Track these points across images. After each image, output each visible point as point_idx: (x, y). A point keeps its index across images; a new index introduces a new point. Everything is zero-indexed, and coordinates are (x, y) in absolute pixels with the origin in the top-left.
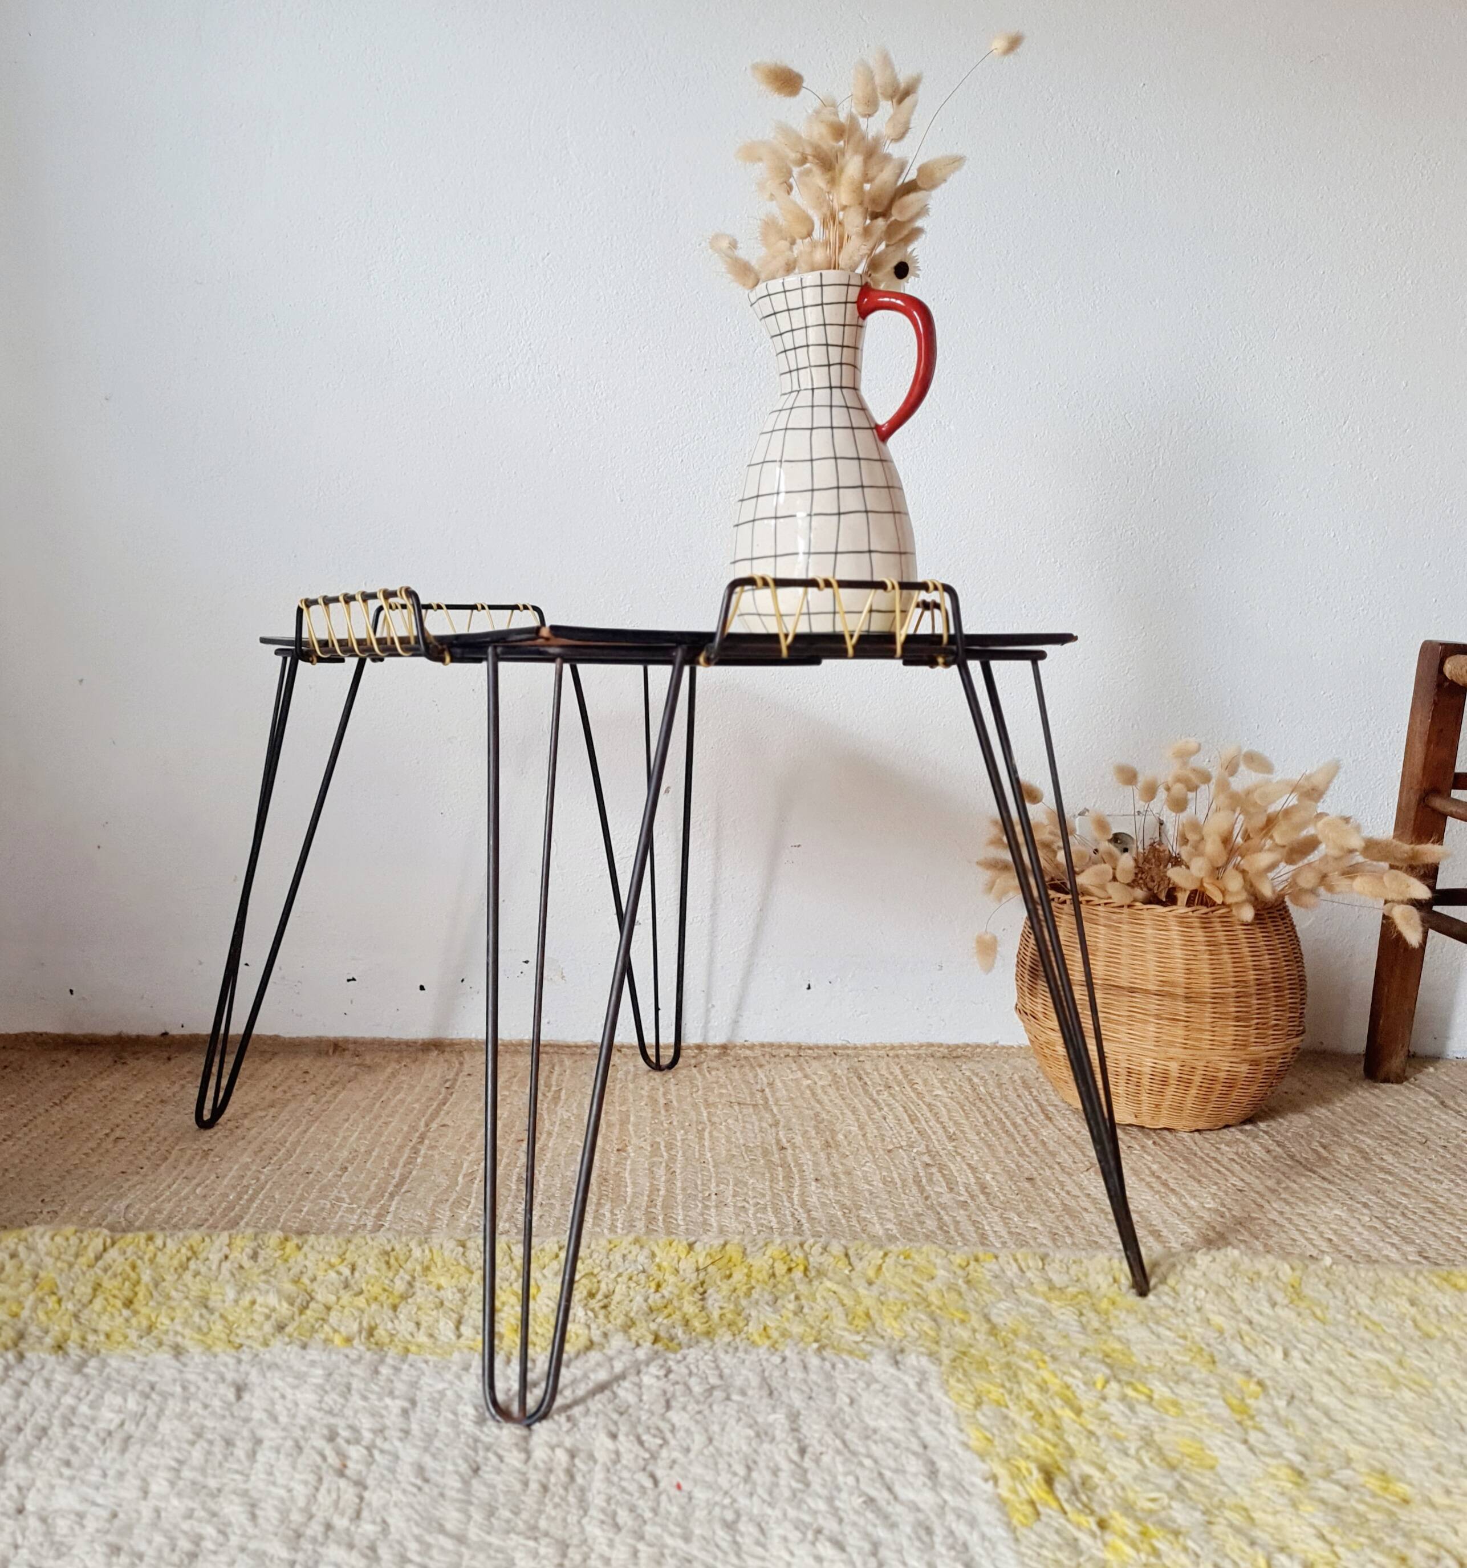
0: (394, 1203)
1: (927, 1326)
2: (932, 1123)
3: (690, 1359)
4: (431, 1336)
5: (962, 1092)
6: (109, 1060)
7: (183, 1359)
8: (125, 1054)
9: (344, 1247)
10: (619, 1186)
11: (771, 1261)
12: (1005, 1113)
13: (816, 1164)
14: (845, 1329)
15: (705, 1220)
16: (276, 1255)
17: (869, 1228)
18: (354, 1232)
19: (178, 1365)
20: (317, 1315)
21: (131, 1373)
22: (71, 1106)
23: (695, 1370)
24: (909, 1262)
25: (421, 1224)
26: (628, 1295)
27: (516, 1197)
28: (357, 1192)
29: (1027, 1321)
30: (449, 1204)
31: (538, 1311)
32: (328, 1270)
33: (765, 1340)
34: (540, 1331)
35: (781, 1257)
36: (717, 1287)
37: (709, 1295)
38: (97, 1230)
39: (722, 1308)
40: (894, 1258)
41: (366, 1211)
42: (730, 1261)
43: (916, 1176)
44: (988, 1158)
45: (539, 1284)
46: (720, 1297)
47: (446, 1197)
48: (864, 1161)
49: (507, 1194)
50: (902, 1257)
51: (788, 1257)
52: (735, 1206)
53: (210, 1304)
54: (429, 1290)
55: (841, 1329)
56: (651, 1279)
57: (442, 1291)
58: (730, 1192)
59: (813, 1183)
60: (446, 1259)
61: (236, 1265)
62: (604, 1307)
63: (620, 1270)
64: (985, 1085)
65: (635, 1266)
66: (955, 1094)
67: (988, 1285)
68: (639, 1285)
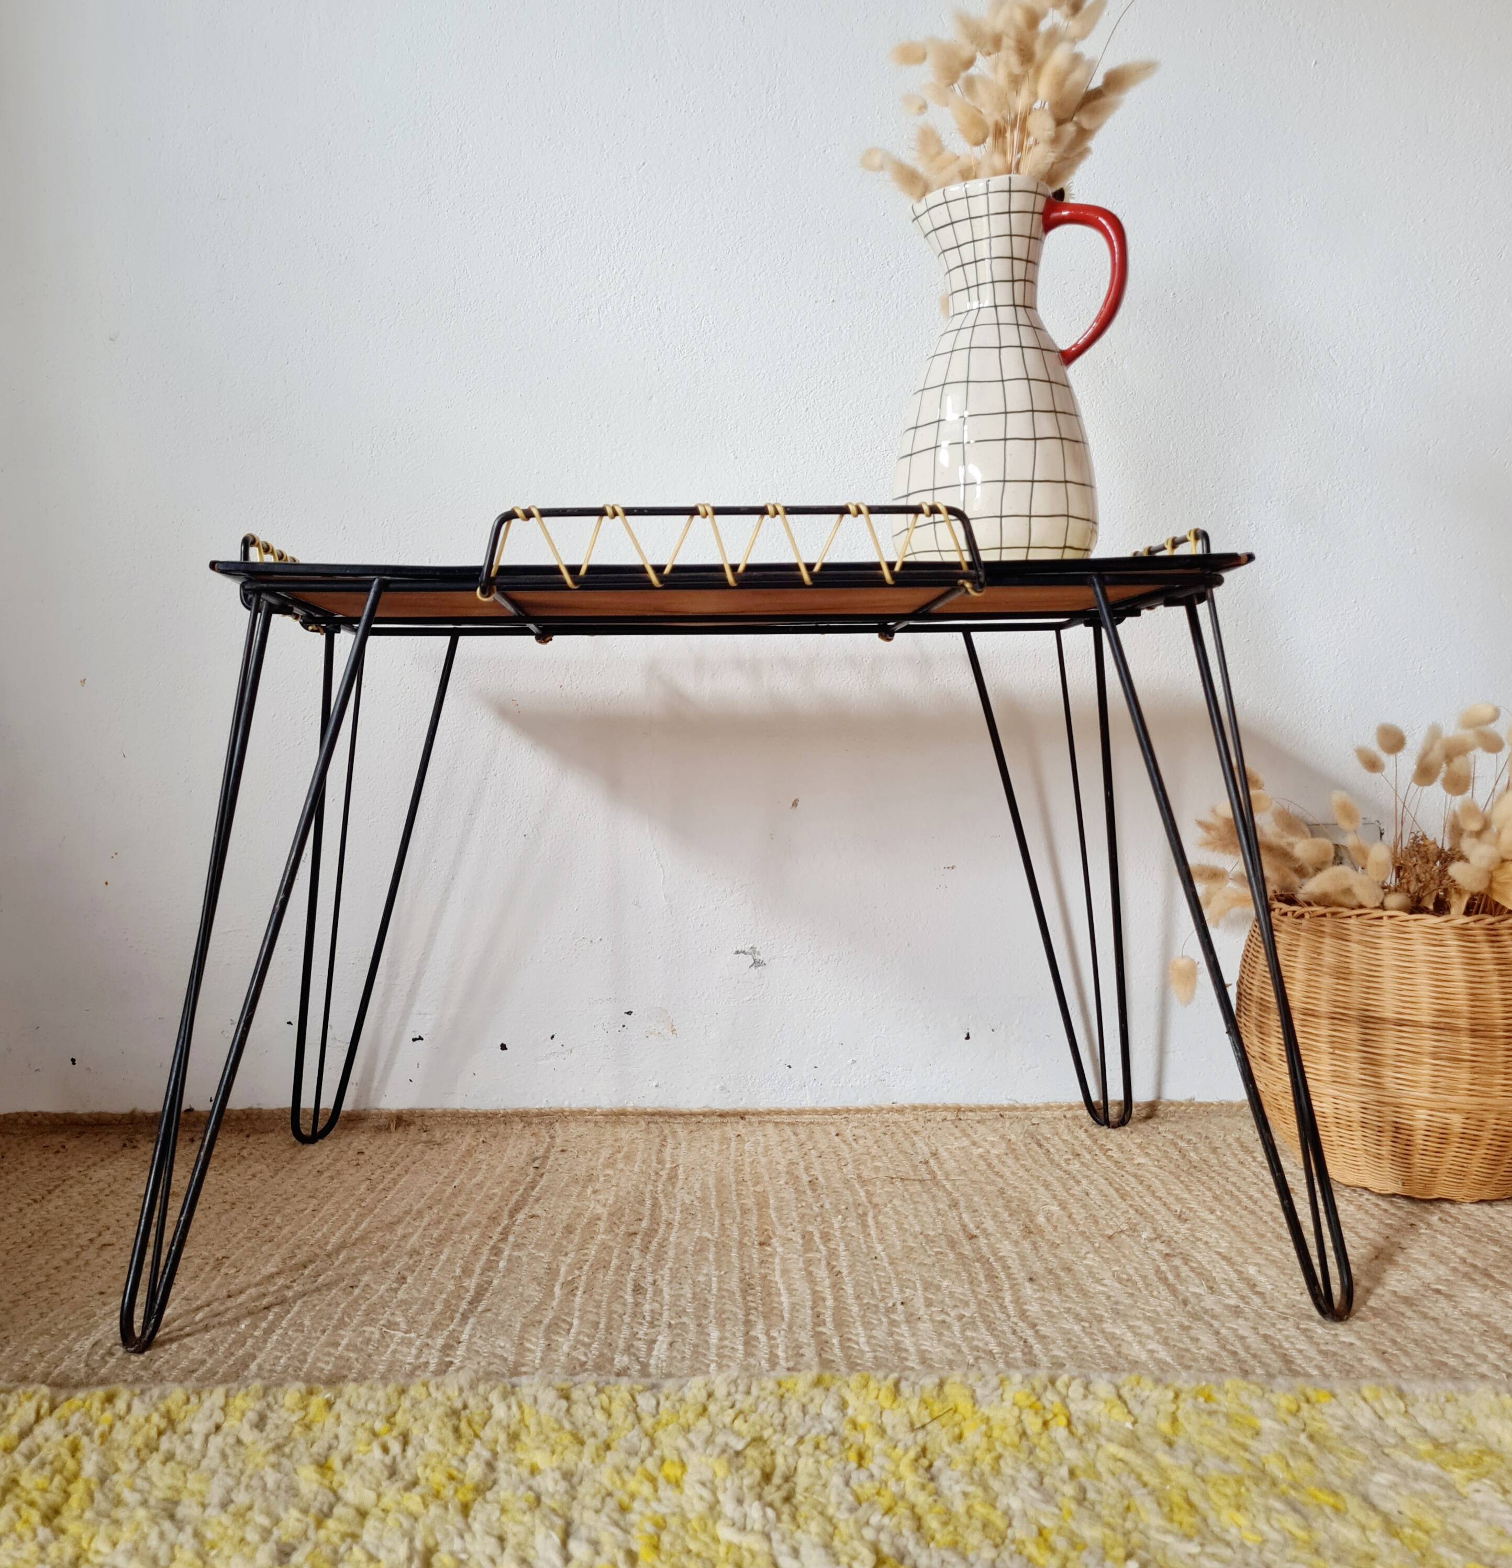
0: (468, 1328)
1: (1291, 1522)
2: (1148, 1199)
4: (523, 1561)
5: (1171, 1160)
6: (118, 1144)
8: (139, 1137)
9: (394, 1402)
10: (769, 1295)
11: (1016, 1412)
12: (1234, 1184)
13: (1022, 1258)
14: (1167, 1532)
15: (897, 1343)
16: (294, 1418)
17: (1125, 1350)
18: (411, 1374)
20: (344, 1528)
22: (56, 1201)
24: (1214, 1406)
25: (505, 1360)
26: (819, 1476)
27: (634, 1315)
28: (417, 1314)
29: (1431, 1505)
30: (543, 1327)
31: (687, 1507)
32: (369, 1444)
33: (1049, 1554)
34: (694, 1546)
35: (1029, 1403)
36: (948, 1456)
37: (940, 1470)
38: (31, 1389)
39: (965, 1495)
40: (1190, 1401)
41: (430, 1341)
42: (955, 1412)
43: (1158, 1271)
44: (1240, 1245)
45: (685, 1458)
46: (956, 1475)
47: (538, 1318)
48: (1083, 1252)
49: (621, 1311)
50: (1201, 1400)
51: (1038, 1404)
52: (932, 1321)
53: (181, 1512)
54: (519, 1475)
55: (1160, 1530)
56: (847, 1445)
57: (538, 1478)
58: (922, 1300)
59: (1027, 1284)
60: (544, 1420)
61: (231, 1440)
62: (788, 1499)
63: (801, 1432)
64: (1196, 1150)
65: (821, 1423)
66: (1165, 1162)
67: (1345, 1444)
68: (832, 1456)
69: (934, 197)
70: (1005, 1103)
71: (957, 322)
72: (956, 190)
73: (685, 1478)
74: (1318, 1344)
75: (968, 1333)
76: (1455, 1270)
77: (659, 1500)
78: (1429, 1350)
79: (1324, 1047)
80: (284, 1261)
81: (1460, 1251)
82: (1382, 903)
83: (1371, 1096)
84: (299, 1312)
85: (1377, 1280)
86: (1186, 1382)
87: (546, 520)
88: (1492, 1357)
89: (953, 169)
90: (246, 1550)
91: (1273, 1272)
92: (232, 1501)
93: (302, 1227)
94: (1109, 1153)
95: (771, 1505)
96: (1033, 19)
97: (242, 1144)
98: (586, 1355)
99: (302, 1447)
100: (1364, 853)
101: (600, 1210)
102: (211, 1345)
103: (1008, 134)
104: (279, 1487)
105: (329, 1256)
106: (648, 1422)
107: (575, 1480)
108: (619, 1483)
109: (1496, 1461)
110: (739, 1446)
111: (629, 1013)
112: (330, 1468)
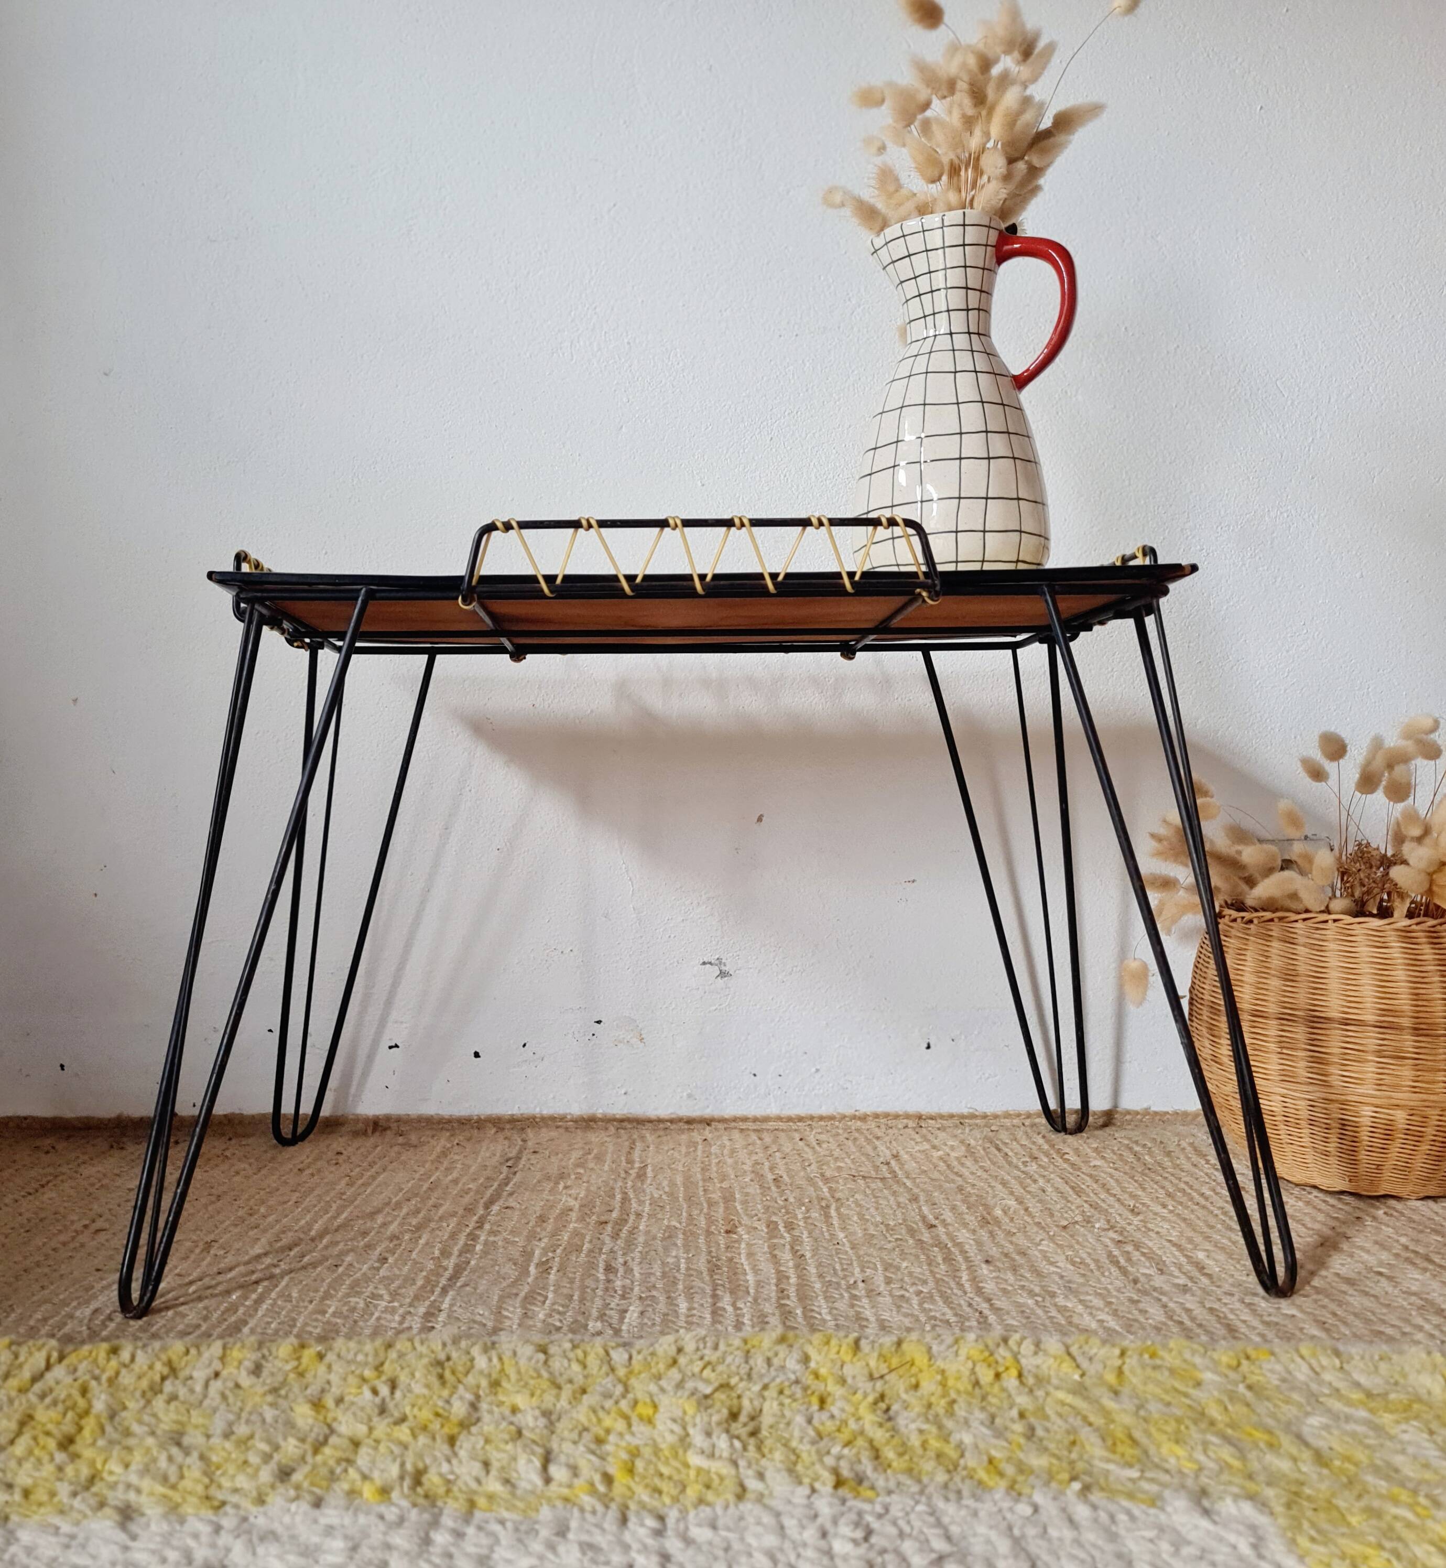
0: (448, 1300)
1: (1226, 1453)
2: (1103, 1196)
3: (895, 1511)
4: (507, 1481)
5: (1126, 1162)
6: (105, 1145)
7: (133, 1527)
8: (125, 1139)
9: (382, 1354)
10: (736, 1274)
11: (970, 1365)
12: (1186, 1183)
13: (979, 1244)
14: (1108, 1461)
15: (858, 1313)
16: (288, 1367)
17: (1076, 1320)
18: (396, 1336)
19: (122, 1537)
20: (339, 1454)
21: (50, 1553)
22: (49, 1194)
23: (907, 1529)
24: (1158, 1362)
25: (485, 1325)
26: (783, 1416)
27: (607, 1289)
28: (399, 1288)
29: (1361, 1443)
30: (519, 1299)
31: (659, 1440)
32: (360, 1387)
33: (997, 1478)
34: (665, 1471)
35: (982, 1357)
36: (905, 1401)
37: (897, 1413)
38: (40, 1342)
39: (921, 1431)
40: (1135, 1357)
41: (412, 1310)
42: (913, 1364)
43: (1110, 1255)
44: (1191, 1234)
45: (656, 1400)
46: (913, 1415)
47: (515, 1291)
48: (1038, 1239)
49: (594, 1286)
50: (1146, 1356)
51: (991, 1359)
52: (891, 1295)
53: (186, 1441)
54: (501, 1413)
55: (1102, 1459)
56: (809, 1392)
57: (519, 1416)
58: (882, 1278)
59: (984, 1266)
60: (523, 1370)
61: (230, 1384)
62: (754, 1433)
63: (766, 1380)
64: (1150, 1153)
65: (785, 1374)
66: (1119, 1164)
67: (1281, 1393)
68: (795, 1400)
69: (893, 231)
70: (965, 1111)
71: (915, 348)
72: (913, 224)
73: (657, 1416)
74: (1262, 1316)
75: (926, 1306)
76: (1397, 1256)
77: (633, 1434)
78: (1367, 1321)
79: (1273, 1047)
80: (270, 1244)
81: (1403, 1240)
82: (1327, 907)
83: (1317, 1093)
84: (287, 1285)
85: (1321, 1263)
86: (1132, 1342)
87: (525, 532)
88: (1427, 1327)
89: (910, 205)
90: (249, 1470)
91: (1221, 1257)
92: (233, 1433)
93: (286, 1216)
94: (1066, 1156)
95: (738, 1438)
96: (986, 64)
97: (224, 1147)
98: (561, 1321)
99: (296, 1389)
100: (1309, 859)
101: (572, 1202)
102: (205, 1312)
103: (963, 173)
104: (276, 1422)
105: (313, 1240)
106: (621, 1372)
107: (554, 1417)
108: (594, 1420)
109: (1425, 1408)
110: (708, 1390)
111: (599, 1022)
112: (324, 1407)
